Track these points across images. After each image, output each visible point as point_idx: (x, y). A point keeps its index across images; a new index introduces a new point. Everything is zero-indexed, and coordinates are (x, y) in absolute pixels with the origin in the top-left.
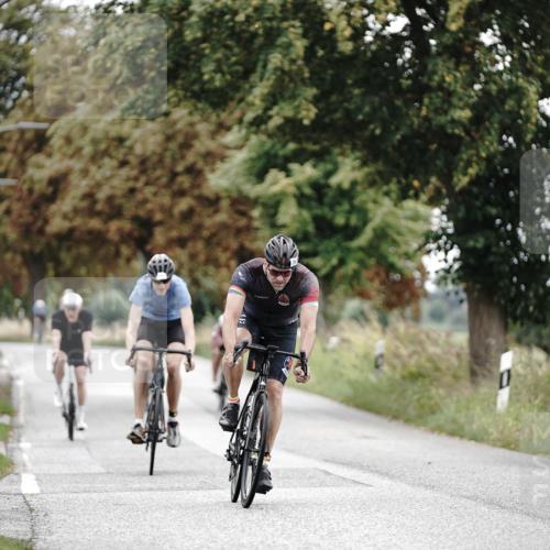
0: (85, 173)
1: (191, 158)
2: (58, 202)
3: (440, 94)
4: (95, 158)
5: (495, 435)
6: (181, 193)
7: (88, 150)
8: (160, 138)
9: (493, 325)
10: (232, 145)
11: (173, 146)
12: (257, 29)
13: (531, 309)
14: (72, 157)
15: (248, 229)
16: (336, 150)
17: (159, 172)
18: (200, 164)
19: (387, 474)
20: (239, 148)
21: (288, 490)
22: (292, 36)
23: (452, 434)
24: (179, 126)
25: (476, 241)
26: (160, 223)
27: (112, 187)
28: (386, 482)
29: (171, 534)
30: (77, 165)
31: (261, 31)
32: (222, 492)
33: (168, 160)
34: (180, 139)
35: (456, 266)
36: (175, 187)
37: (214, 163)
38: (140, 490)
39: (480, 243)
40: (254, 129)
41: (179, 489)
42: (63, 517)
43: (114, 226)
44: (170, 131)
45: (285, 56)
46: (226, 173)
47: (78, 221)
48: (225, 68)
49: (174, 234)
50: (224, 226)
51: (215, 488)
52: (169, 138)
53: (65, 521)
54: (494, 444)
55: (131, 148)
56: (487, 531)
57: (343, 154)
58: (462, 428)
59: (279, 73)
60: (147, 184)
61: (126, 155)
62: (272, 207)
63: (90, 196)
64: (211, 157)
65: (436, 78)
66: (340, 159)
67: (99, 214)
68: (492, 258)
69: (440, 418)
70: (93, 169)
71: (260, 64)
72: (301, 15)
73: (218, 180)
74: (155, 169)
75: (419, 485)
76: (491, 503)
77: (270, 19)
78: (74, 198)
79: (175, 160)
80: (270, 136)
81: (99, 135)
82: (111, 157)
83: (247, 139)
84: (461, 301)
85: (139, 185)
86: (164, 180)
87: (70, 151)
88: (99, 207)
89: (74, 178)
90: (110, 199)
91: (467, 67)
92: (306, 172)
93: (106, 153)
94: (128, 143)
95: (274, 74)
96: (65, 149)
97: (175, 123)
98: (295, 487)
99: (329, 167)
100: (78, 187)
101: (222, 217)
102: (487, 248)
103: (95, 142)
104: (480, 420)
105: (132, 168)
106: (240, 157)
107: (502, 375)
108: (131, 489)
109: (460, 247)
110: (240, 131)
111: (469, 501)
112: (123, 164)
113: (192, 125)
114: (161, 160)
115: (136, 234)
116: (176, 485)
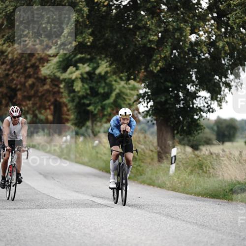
1: (33, 61)
3: (144, 30)
5: (169, 185)
6: (29, 76)
9: (169, 136)
10: (52, 55)
13: (185, 128)
15: (58, 92)
16: (98, 57)
17: (19, 67)
18: (37, 63)
20: (55, 56)
21: (76, 209)
22: (81, 6)
23: (149, 184)
25: (161, 98)
26: (20, 89)
29: (24, 229)
32: (46, 210)
33: (23, 62)
36: (26, 74)
37: (43, 63)
38: (10, 209)
39: (163, 99)
45: (78, 15)
46: (49, 67)
49: (25, 94)
50: (48, 91)
51: (43, 208)
54: (168, 189)
55: (7, 56)
56: (165, 228)
57: (101, 59)
58: (154, 182)
60: (14, 72)
61: (4, 59)
62: (70, 83)
64: (43, 60)
66: (100, 61)
68: (168, 106)
69: (144, 177)
73: (45, 71)
74: (17, 66)
75: (135, 207)
76: (167, 215)
79: (26, 62)
84: (154, 124)
85: (10, 72)
86: (21, 70)
91: (157, 19)
92: (86, 68)
94: (5, 54)
98: (79, 208)
99: (95, 65)
101: (47, 87)
102: (166, 101)
104: (162, 178)
105: (7, 65)
106: (55, 60)
107: (172, 158)
108: (6, 209)
109: (153, 101)
111: (157, 215)
112: (3, 63)
114: (20, 62)
115: (9, 94)
116: (26, 207)
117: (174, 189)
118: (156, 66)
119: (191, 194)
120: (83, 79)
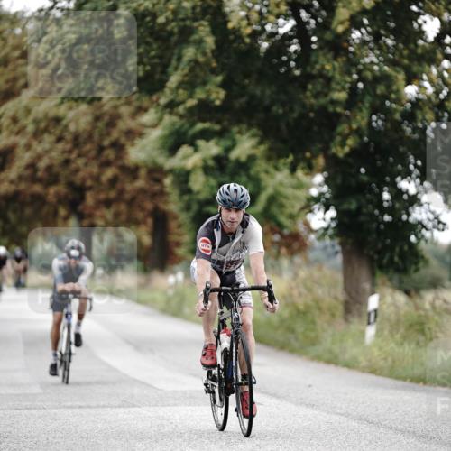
0: (28, 147)
1: (115, 134)
2: (6, 171)
3: (321, 80)
4: (37, 135)
5: (364, 363)
6: (108, 164)
7: (31, 128)
8: (90, 118)
9: (363, 273)
10: (148, 124)
11: (101, 124)
12: (173, 28)
13: (396, 259)
14: (18, 133)
15: (162, 193)
16: (235, 129)
17: (88, 147)
18: (123, 140)
19: (275, 395)
20: (154, 126)
21: (193, 408)
22: (202, 34)
23: (329, 362)
24: (106, 108)
25: (350, 203)
26: (90, 188)
27: (51, 158)
28: (274, 401)
29: (97, 443)
30: (22, 141)
31: (176, 30)
32: (139, 409)
33: (96, 136)
34: (106, 119)
35: (333, 225)
36: (103, 159)
37: (134, 139)
38: (71, 407)
39: (353, 206)
40: (168, 110)
41: (104, 406)
42: (9, 429)
43: (52, 190)
44: (98, 113)
45: (197, 49)
46: (143, 148)
47: (23, 186)
48: (145, 60)
49: (102, 196)
50: (142, 191)
51: (134, 406)
52: (97, 118)
53: (10, 432)
54: (363, 370)
55: (66, 127)
56: (357, 442)
57: (240, 133)
58: (336, 357)
59: (192, 64)
60: (79, 156)
61: (62, 131)
62: (183, 177)
63: (32, 166)
64: (132, 134)
65: (318, 67)
66: (238, 137)
67: (40, 181)
68: (362, 218)
69: (318, 349)
70: (35, 143)
71: (175, 57)
72: (208, 17)
73: (137, 153)
74: (85, 143)
75: (301, 404)
76: (360, 419)
77: (183, 20)
78: (19, 168)
79: (102, 137)
80: (181, 117)
81: (41, 116)
82: (50, 133)
83: (161, 119)
84: (337, 253)
85: (73, 156)
86: (93, 153)
87: (16, 129)
88: (40, 174)
89: (19, 151)
90: (49, 168)
91: (344, 59)
92: (212, 149)
93: (46, 130)
94: (64, 122)
95: (188, 64)
96: (12, 127)
97: (102, 106)
98: (199, 405)
99: (228, 143)
100: (23, 158)
101: (140, 183)
102: (359, 210)
103: (36, 121)
104: (353, 351)
105: (67, 142)
106: (156, 134)
107: (369, 314)
108: (64, 407)
109: (336, 209)
110: (156, 112)
111: (342, 417)
112: (59, 139)
113: (116, 107)
114: (90, 137)
115: (70, 197)
116: (102, 403)
117: (373, 370)
118: (343, 145)
119: (404, 379)
120: (206, 170)
